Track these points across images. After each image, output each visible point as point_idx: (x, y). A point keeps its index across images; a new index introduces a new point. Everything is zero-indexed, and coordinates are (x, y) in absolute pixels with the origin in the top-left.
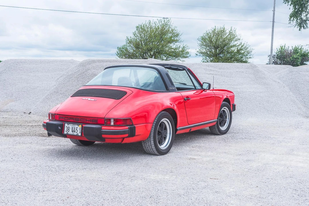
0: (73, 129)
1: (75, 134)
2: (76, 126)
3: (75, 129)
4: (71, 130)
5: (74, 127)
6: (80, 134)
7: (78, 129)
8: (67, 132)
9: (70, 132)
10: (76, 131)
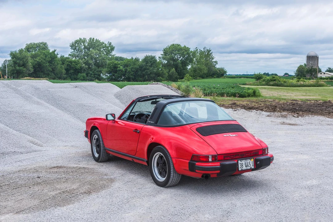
0: (246, 164)
1: (249, 168)
2: (249, 161)
3: (248, 164)
4: (244, 166)
5: (246, 162)
6: (253, 167)
7: (251, 163)
8: (242, 168)
9: (244, 168)
10: (249, 165)
